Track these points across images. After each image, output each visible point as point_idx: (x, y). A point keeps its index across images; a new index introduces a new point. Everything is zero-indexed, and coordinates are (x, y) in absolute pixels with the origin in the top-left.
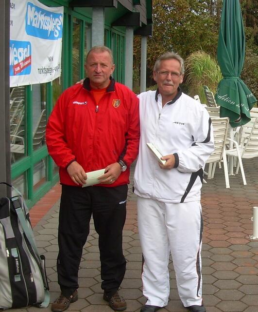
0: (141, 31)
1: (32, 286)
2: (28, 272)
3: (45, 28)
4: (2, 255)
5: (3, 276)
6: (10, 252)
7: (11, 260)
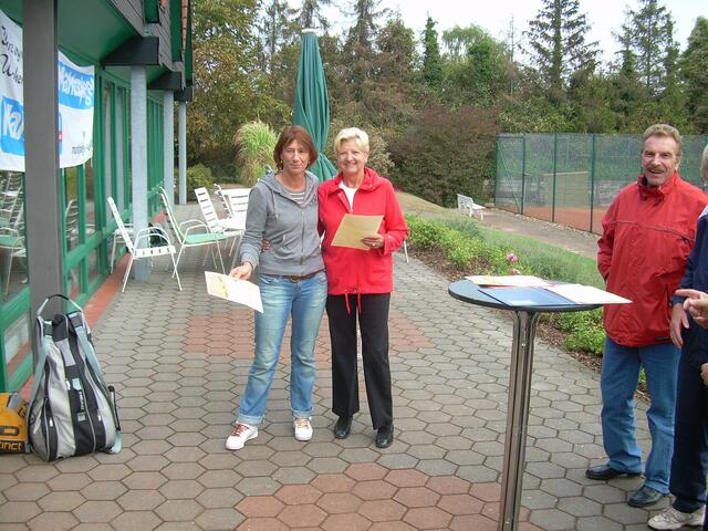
0: (180, 96)
1: (100, 427)
2: (94, 407)
3: (76, 94)
4: (61, 388)
5: (63, 414)
6: (71, 384)
7: (73, 394)
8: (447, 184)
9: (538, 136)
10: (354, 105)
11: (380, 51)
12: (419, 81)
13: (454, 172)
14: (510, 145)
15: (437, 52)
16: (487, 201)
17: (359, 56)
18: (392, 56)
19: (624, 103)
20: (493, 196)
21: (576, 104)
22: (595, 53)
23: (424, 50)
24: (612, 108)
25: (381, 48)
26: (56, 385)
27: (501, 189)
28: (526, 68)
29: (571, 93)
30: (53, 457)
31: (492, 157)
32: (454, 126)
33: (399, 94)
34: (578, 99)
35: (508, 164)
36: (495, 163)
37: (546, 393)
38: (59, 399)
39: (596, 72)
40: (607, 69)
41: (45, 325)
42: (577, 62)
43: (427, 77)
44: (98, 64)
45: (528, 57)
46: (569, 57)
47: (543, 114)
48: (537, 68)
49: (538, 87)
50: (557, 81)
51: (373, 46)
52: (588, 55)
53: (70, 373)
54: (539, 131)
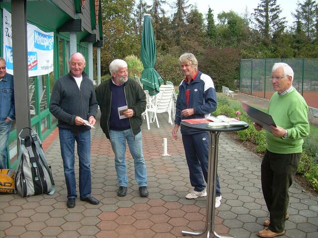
0: (97, 45)
1: (45, 183)
2: (42, 175)
3: (43, 44)
4: (28, 166)
5: (29, 177)
6: (32, 165)
7: (33, 169)
8: (218, 82)
9: (258, 60)
10: (176, 47)
11: (188, 23)
12: (205, 36)
13: (221, 77)
14: (246, 64)
15: (213, 23)
16: (236, 89)
17: (178, 26)
18: (193, 26)
19: (297, 45)
20: (239, 87)
21: (276, 45)
22: (284, 22)
23: (208, 22)
24: (292, 47)
25: (188, 22)
26: (26, 165)
27: (242, 84)
28: (253, 30)
29: (273, 41)
30: (25, 195)
31: (238, 69)
32: (221, 56)
33: (196, 42)
34: (276, 43)
35: (245, 72)
36: (240, 72)
37: (242, 171)
38: (27, 171)
39: (285, 31)
40: (290, 30)
41: (21, 140)
42: (276, 27)
43: (209, 34)
44: (56, 31)
45: (254, 25)
46: (272, 24)
47: (261, 50)
48: (258, 30)
49: (259, 38)
50: (267, 35)
51: (185, 21)
52: (281, 24)
53: (32, 160)
54: (259, 58)
